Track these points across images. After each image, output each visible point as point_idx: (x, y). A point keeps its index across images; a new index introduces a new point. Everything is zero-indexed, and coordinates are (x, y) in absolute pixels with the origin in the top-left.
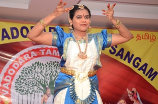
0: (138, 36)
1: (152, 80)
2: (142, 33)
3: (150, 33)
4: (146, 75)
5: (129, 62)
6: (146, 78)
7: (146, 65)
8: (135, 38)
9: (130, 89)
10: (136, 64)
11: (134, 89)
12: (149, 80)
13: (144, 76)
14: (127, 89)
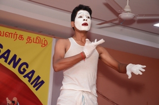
0: (29, 38)
1: (37, 89)
2: (34, 36)
3: (42, 37)
4: (32, 84)
5: (14, 66)
6: (31, 87)
7: (33, 72)
8: (25, 41)
9: (11, 99)
10: (22, 70)
11: (15, 99)
12: (33, 90)
13: (28, 84)
14: (7, 98)
